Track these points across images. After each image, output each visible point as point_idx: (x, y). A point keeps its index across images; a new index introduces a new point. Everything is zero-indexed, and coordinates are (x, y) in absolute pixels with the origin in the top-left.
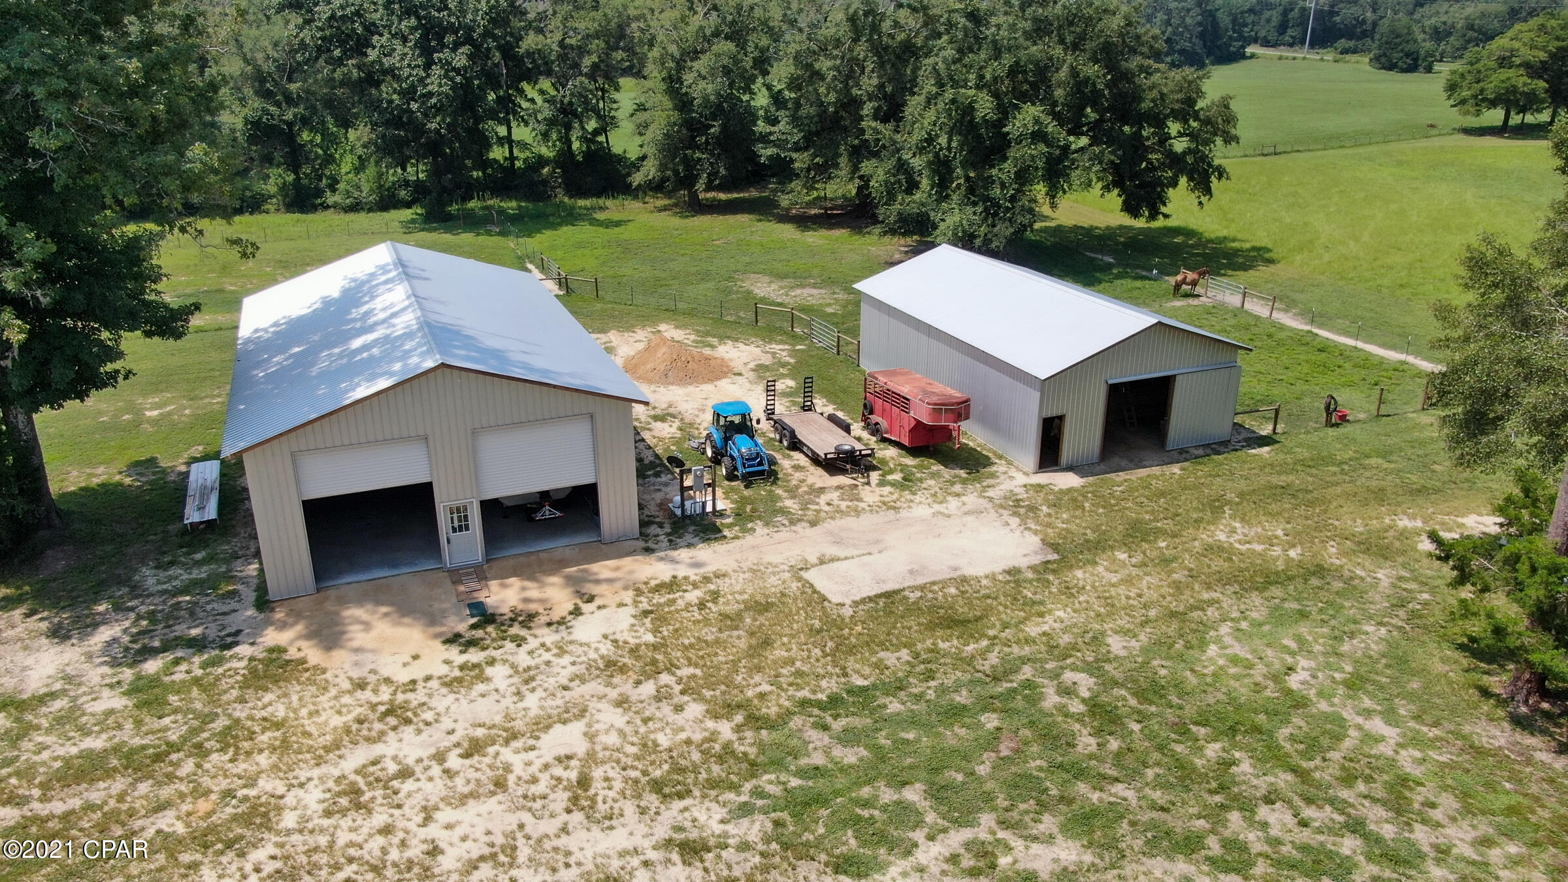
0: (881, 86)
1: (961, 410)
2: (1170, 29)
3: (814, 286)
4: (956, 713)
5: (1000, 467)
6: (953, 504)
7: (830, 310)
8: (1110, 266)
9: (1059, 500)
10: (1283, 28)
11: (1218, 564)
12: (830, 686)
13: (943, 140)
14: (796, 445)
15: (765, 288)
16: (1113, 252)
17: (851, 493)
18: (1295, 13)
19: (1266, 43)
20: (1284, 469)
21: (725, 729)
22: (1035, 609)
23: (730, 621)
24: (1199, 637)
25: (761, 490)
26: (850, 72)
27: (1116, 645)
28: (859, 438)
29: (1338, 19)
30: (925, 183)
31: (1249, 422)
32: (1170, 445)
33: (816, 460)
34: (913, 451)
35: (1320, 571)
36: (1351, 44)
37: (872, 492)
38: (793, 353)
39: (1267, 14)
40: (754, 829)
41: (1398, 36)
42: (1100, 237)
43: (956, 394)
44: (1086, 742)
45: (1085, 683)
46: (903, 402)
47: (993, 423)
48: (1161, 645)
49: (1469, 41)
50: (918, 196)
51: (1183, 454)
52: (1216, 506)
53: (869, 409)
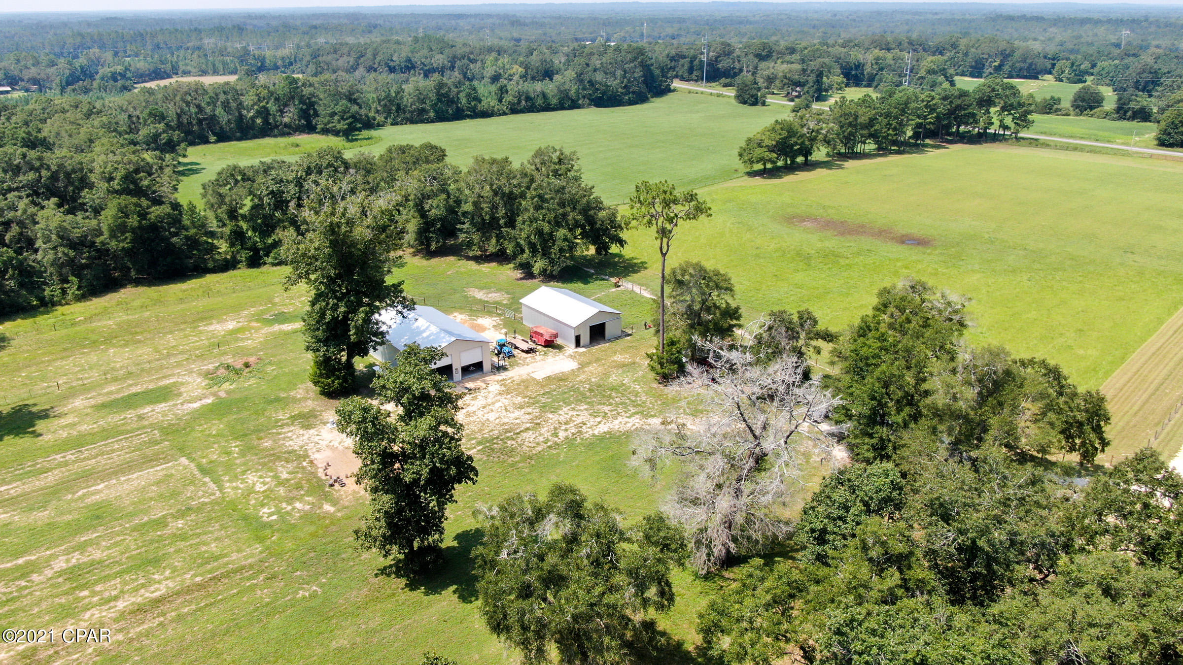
0: (506, 214)
1: (556, 336)
2: (625, 80)
3: (495, 292)
4: (565, 393)
5: (566, 348)
6: (557, 358)
7: (505, 302)
8: (593, 274)
9: (581, 354)
10: (691, 70)
11: (614, 364)
12: (542, 392)
13: (532, 237)
14: (516, 348)
15: (480, 295)
16: (594, 267)
17: (533, 357)
18: (696, 62)
19: (683, 79)
20: (633, 342)
21: (526, 400)
22: (578, 376)
23: (519, 384)
24: (609, 376)
25: (512, 359)
26: (494, 207)
27: (593, 380)
28: (532, 345)
29: (720, 66)
30: (527, 251)
31: (627, 330)
32: (606, 338)
33: (523, 351)
34: (545, 346)
35: (634, 363)
36: (728, 81)
37: (538, 357)
38: (501, 320)
39: (682, 61)
40: (537, 410)
41: (746, 86)
42: (589, 260)
43: (555, 332)
44: (588, 394)
45: (588, 386)
46: (542, 335)
47: (564, 338)
48: (601, 379)
49: (785, 85)
50: (525, 256)
51: (609, 340)
52: (615, 352)
53: (531, 337)
